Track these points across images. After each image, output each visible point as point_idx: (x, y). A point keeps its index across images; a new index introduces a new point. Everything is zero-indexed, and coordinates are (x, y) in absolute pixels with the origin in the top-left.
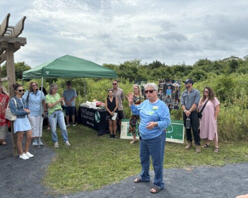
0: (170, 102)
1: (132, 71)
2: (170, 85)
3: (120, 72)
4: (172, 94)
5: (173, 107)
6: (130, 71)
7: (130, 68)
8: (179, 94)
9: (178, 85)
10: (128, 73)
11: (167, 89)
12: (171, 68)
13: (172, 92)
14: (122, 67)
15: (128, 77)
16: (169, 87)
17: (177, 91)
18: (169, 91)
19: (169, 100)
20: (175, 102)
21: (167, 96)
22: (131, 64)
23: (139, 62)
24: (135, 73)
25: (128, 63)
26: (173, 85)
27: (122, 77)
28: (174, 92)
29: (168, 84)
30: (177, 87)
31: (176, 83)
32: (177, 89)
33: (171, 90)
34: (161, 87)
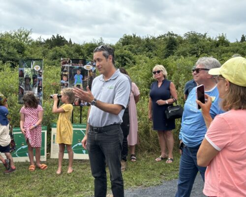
1: (16, 50)
5: (86, 103)
7: (12, 45)
15: (8, 59)
16: (79, 72)
17: (91, 78)
18: (78, 78)
21: (75, 86)
28: (87, 79)
29: (77, 67)
30: (91, 70)
31: (89, 65)
32: (90, 75)
33: (82, 76)
34: (66, 71)
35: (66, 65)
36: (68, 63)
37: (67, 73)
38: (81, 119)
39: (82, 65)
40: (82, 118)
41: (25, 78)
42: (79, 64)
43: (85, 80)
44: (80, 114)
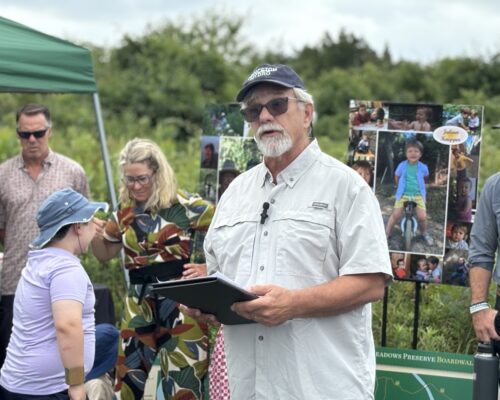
0: (420, 239)
1: (194, 82)
2: (420, 137)
3: (120, 83)
4: (430, 190)
5: (437, 272)
6: (183, 79)
7: (185, 63)
8: (471, 193)
9: (462, 135)
10: (170, 92)
11: (398, 161)
12: (429, 72)
13: (430, 179)
14: (131, 54)
15: (169, 114)
16: (414, 153)
17: (461, 177)
18: (411, 174)
19: (411, 231)
20: (451, 238)
21: (399, 205)
22: (187, 38)
23: (234, 31)
24: (214, 90)
25: (170, 31)
26: (438, 135)
27: (128, 115)
28: (443, 179)
29: (407, 132)
30: (462, 147)
31: (456, 128)
32: (459, 165)
33: (425, 167)
34: (365, 150)
35: (368, 127)
36: (373, 121)
37: (368, 157)
38: (415, 331)
39: (427, 125)
40: (420, 330)
41: (223, 173)
42: (416, 123)
43: (438, 182)
44: (412, 315)
